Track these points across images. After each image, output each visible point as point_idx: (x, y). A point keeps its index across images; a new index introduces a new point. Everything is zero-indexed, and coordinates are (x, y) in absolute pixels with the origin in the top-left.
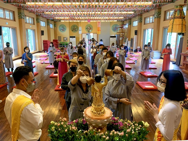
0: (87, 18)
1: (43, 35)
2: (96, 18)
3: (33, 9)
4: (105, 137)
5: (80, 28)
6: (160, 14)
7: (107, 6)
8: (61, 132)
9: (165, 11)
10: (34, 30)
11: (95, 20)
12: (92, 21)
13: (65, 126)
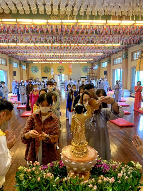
0: (59, 59)
1: (15, 76)
2: (67, 60)
3: (5, 50)
4: (92, 186)
5: (52, 69)
6: (128, 55)
7: (78, 47)
8: (31, 181)
9: (132, 53)
10: (6, 71)
11: (66, 61)
12: (64, 63)
13: (38, 172)
